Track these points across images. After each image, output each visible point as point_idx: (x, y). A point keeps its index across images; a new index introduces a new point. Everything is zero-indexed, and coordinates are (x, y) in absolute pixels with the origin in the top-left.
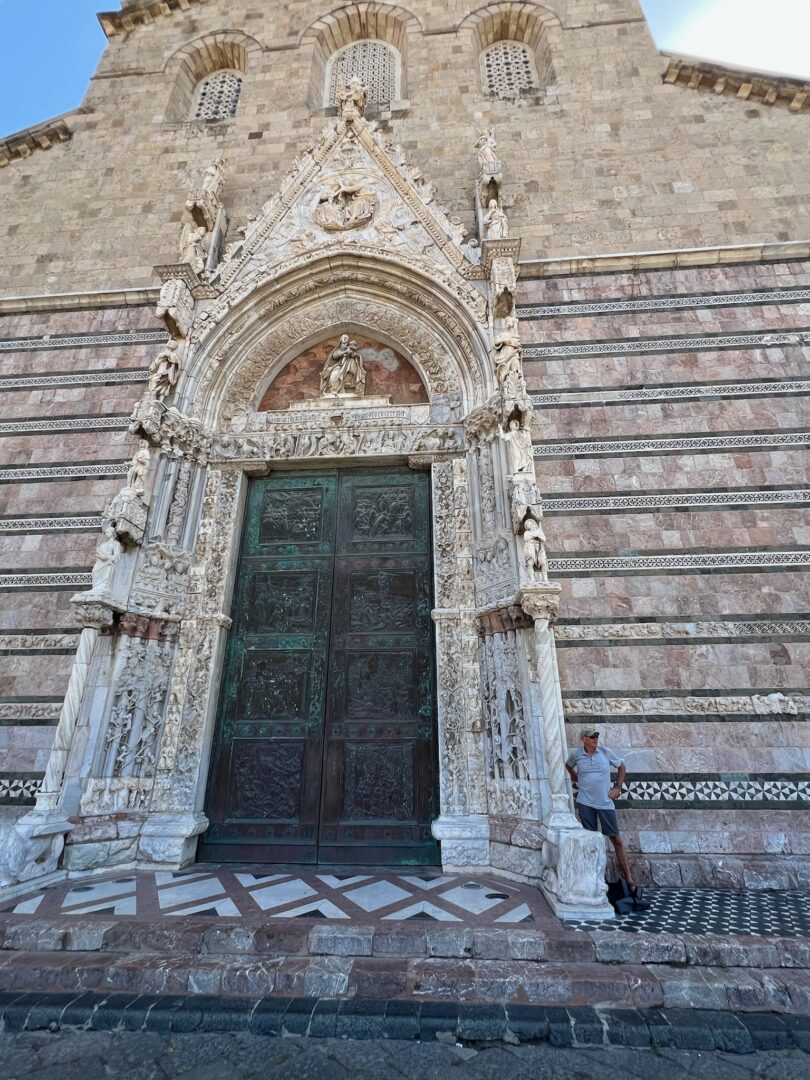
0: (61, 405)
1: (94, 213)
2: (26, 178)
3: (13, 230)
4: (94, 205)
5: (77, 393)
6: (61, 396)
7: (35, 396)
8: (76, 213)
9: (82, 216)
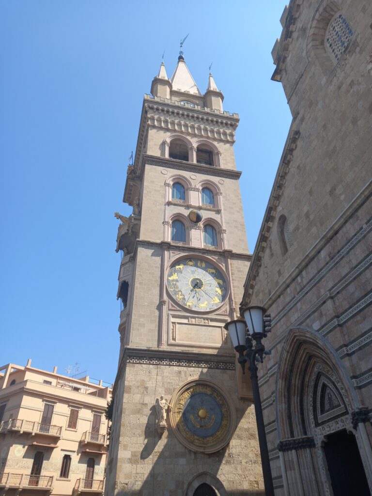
1: (334, 151)
3: (311, 192)
4: (331, 148)
8: (327, 159)
9: (330, 157)
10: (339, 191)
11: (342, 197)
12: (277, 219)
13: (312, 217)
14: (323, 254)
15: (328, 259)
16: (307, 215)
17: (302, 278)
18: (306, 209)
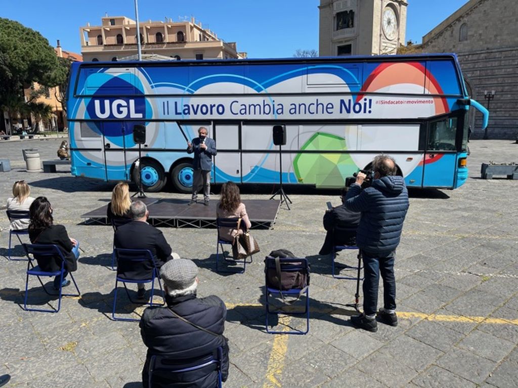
0: (509, 72)
1: (504, 22)
2: (485, 11)
3: (486, 27)
4: (504, 20)
5: (511, 69)
6: (508, 70)
7: (503, 70)
8: (500, 22)
9: (501, 23)
10: (499, 38)
11: (499, 41)
12: (462, 23)
13: (482, 37)
14: (482, 55)
15: (484, 58)
16: (480, 35)
17: (468, 57)
18: (481, 32)
